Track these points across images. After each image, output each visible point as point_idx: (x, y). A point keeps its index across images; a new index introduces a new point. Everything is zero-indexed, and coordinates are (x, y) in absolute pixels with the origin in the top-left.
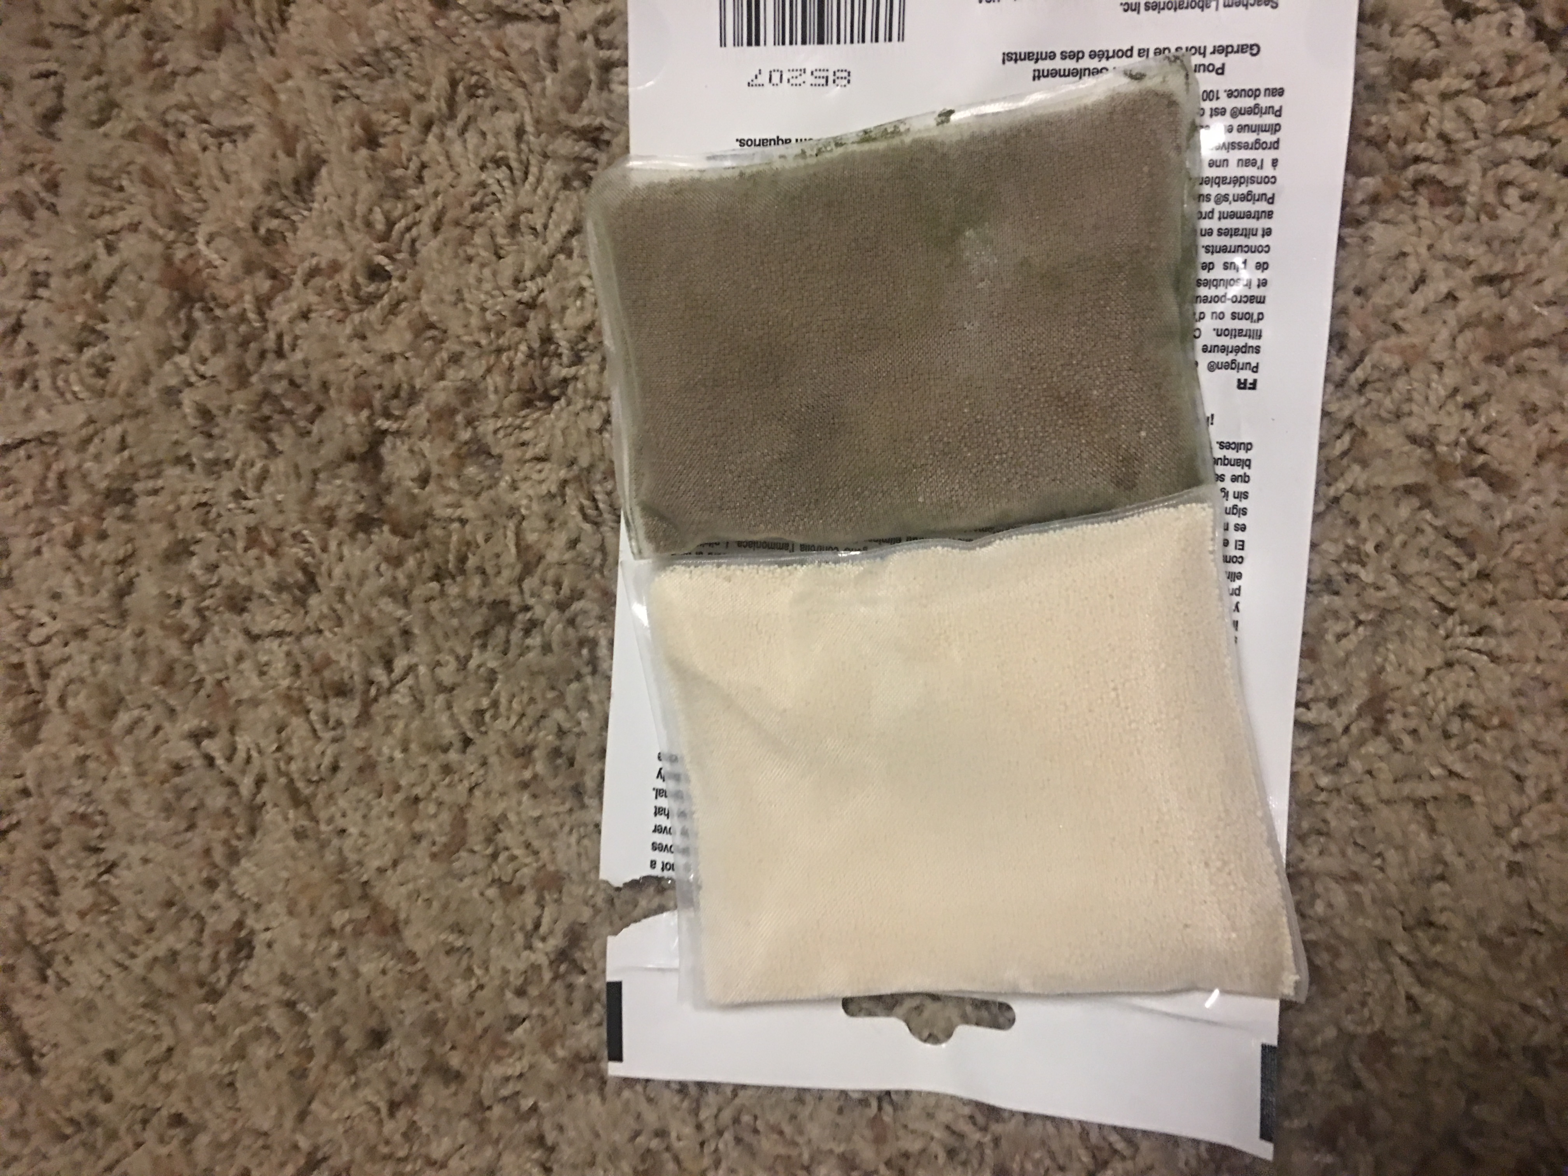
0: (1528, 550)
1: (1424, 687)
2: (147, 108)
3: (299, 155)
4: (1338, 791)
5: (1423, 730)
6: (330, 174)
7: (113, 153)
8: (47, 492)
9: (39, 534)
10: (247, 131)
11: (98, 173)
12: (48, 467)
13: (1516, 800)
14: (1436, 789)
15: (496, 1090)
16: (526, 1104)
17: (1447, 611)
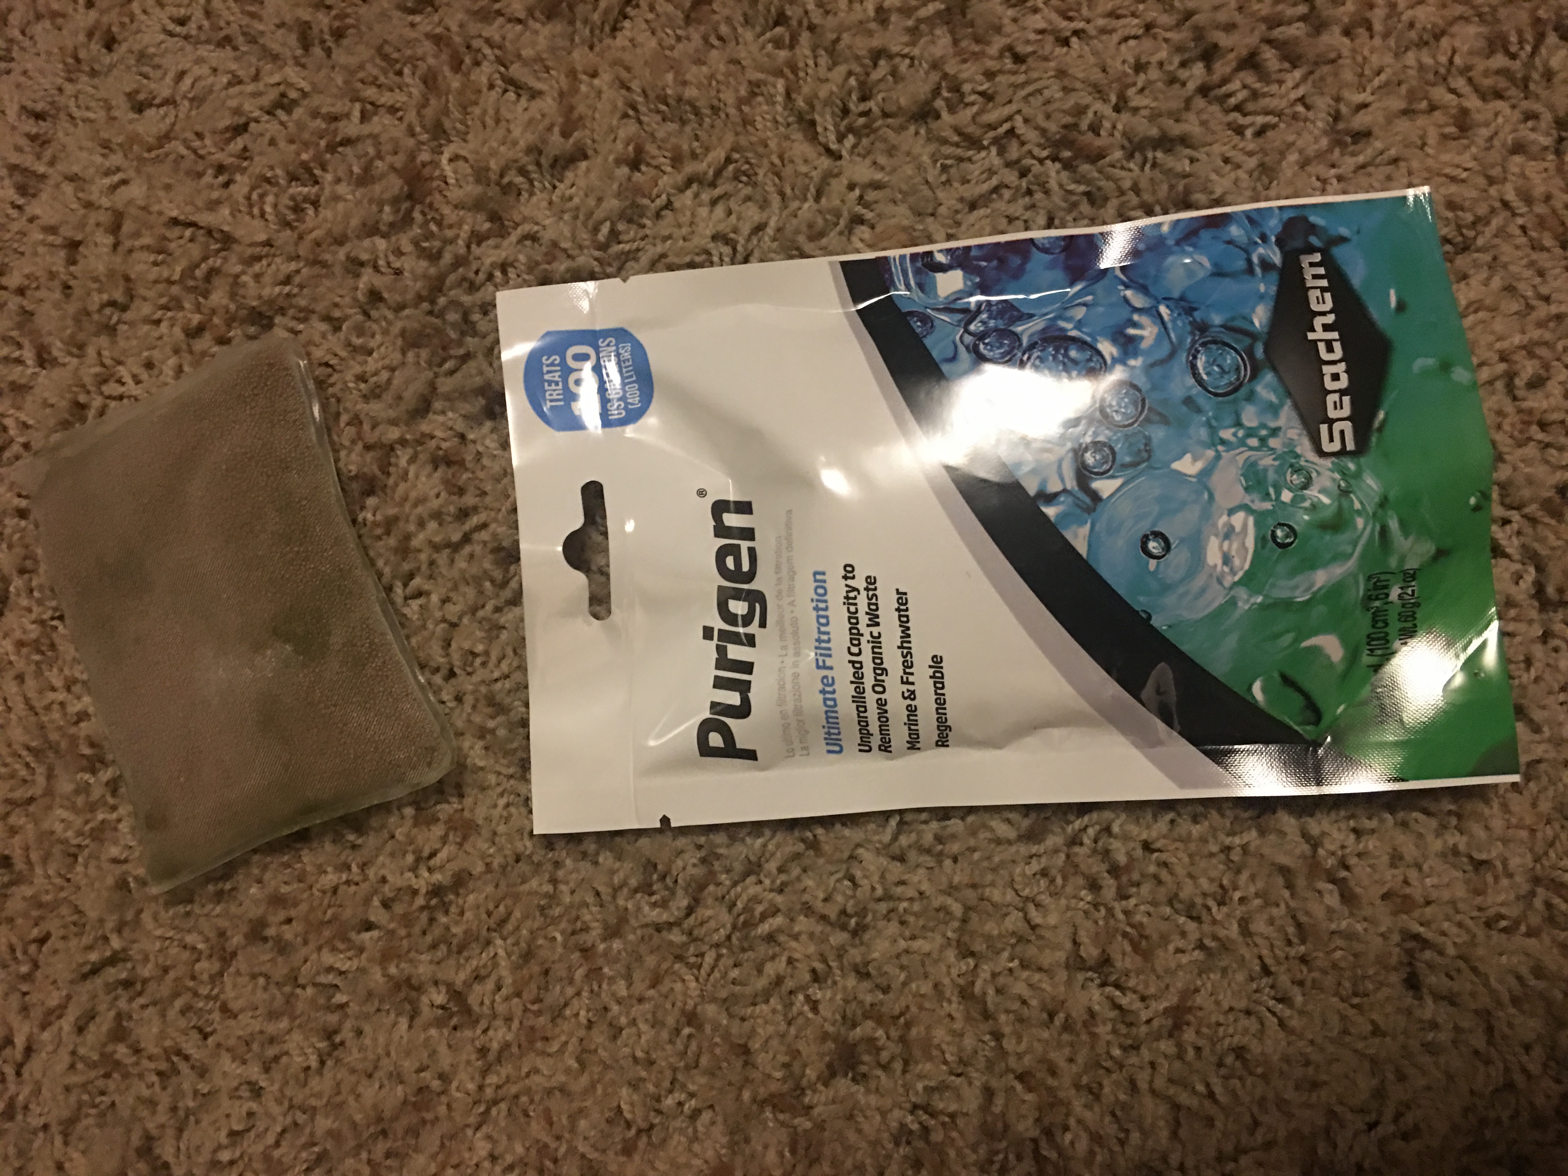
0: (1344, 958)
1: (1222, 1019)
2: (461, 26)
3: (571, 141)
4: (1121, 1067)
5: (1206, 1052)
6: (588, 170)
7: (409, 43)
8: (194, 278)
9: (166, 308)
10: (535, 94)
11: (387, 49)
12: (205, 259)
13: (1245, 1139)
14: (1194, 1102)
15: (318, 973)
16: (340, 998)
17: (1266, 971)
